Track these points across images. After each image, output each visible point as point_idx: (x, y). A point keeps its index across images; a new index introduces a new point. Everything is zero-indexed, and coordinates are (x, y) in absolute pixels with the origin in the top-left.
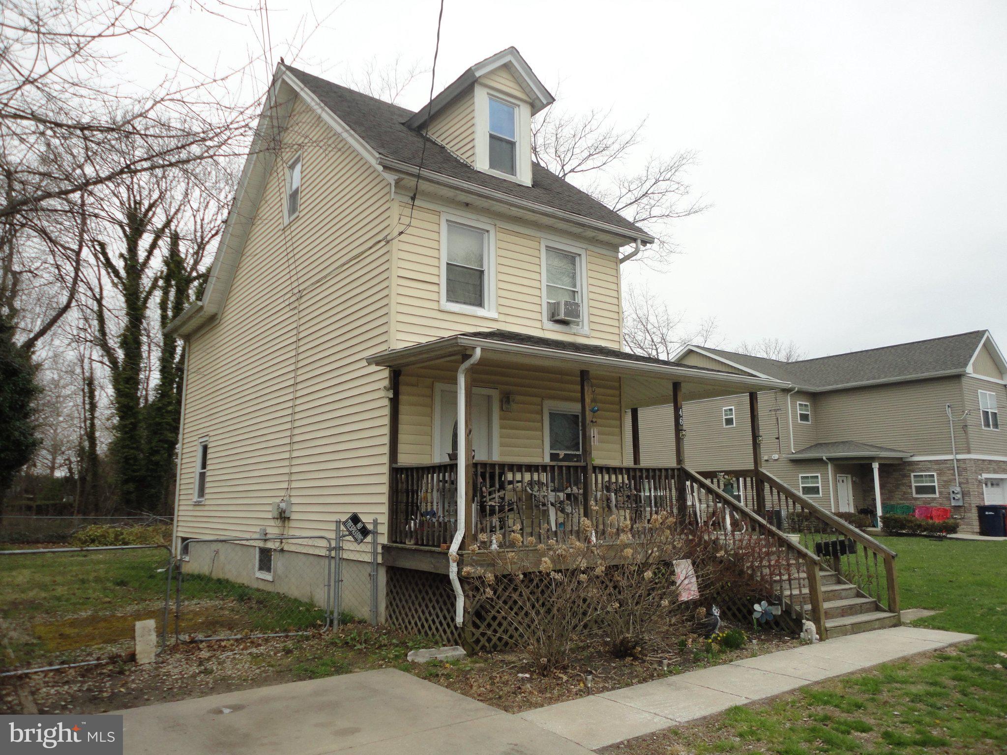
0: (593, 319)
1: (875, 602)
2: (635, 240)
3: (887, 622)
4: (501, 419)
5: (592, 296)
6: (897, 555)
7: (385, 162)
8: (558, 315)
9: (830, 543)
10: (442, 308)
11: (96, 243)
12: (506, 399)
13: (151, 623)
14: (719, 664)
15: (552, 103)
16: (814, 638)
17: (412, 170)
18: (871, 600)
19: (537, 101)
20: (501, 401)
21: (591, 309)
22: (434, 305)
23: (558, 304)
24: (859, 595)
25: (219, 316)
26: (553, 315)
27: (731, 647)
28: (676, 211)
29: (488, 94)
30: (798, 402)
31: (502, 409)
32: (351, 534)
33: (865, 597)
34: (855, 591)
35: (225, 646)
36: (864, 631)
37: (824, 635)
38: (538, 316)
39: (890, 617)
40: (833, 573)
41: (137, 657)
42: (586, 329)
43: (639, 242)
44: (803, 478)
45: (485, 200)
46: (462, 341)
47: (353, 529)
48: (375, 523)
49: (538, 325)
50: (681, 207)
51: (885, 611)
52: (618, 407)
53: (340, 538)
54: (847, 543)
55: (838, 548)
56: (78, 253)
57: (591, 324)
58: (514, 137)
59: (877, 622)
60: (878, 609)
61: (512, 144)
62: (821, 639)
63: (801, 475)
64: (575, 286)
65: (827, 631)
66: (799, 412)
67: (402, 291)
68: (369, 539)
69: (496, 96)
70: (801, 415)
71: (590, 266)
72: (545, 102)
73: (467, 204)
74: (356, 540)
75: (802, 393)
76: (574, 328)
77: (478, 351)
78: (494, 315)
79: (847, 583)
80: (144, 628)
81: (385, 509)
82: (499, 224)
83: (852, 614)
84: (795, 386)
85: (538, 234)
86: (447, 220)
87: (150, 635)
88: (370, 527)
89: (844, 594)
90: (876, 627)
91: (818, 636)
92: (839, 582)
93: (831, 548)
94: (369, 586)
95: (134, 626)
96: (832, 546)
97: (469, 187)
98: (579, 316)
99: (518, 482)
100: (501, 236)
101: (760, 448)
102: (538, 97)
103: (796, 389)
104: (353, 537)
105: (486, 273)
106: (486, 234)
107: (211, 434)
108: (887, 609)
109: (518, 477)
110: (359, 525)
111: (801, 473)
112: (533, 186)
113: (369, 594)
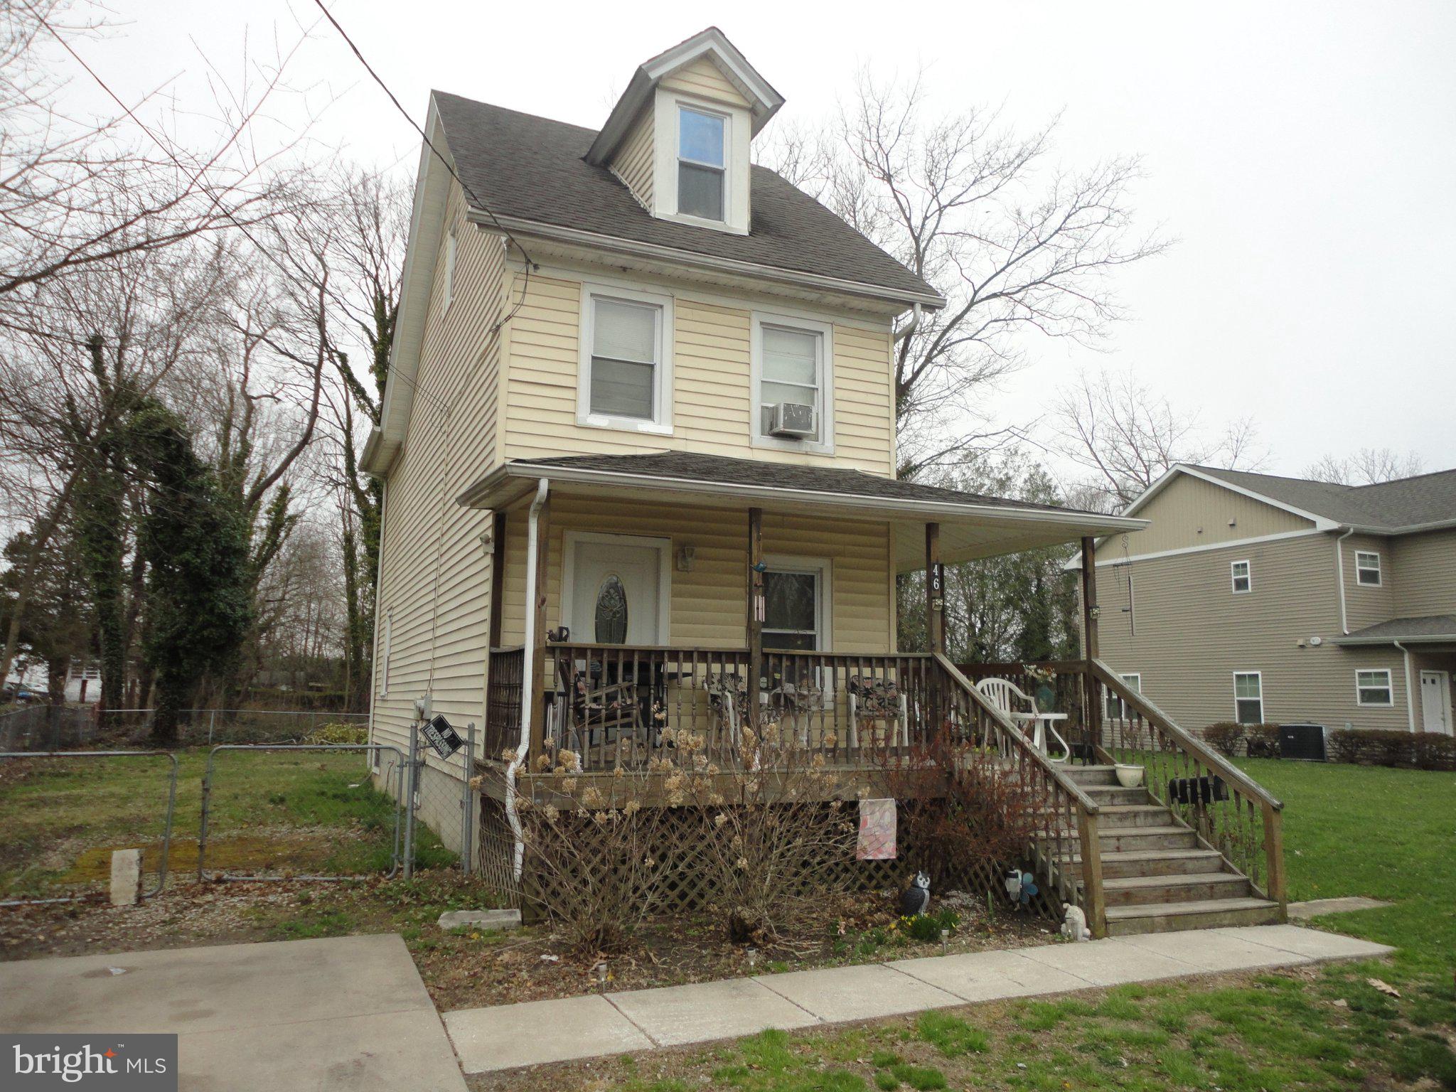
0: (841, 429)
1: (1247, 881)
2: (911, 305)
3: (1254, 915)
4: (674, 582)
5: (839, 394)
6: (1282, 806)
7: (481, 218)
8: (777, 426)
9: (1188, 781)
10: (581, 423)
11: (334, 354)
12: (683, 553)
13: (134, 854)
14: (870, 962)
15: (780, 106)
16: (1080, 934)
17: (521, 225)
18: (1244, 877)
19: (758, 105)
20: (675, 556)
21: (838, 414)
22: (568, 419)
23: (775, 409)
24: (1223, 869)
25: (403, 446)
26: (771, 427)
27: (921, 938)
28: (1119, 254)
29: (677, 102)
30: (1357, 552)
31: (675, 568)
32: (433, 744)
33: (1234, 873)
34: (1217, 862)
35: (248, 890)
36: (1196, 928)
37: (1100, 928)
38: (744, 429)
39: (1260, 908)
40: (1190, 829)
41: (113, 896)
42: (828, 445)
43: (918, 307)
44: (1362, 675)
45: (645, 260)
46: (514, 470)
47: (437, 737)
48: (471, 730)
49: (744, 441)
50: (1127, 247)
51: (1261, 897)
52: (884, 563)
53: (416, 747)
54: (1211, 782)
55: (1199, 790)
56: (318, 369)
57: (837, 436)
58: (722, 165)
59: (1229, 915)
60: (1250, 892)
61: (720, 174)
62: (1094, 937)
63: (1358, 671)
64: (814, 382)
65: (1107, 923)
66: (1358, 568)
67: (514, 400)
68: (462, 750)
69: (692, 104)
70: (1362, 572)
71: (839, 349)
72: (769, 105)
73: (624, 269)
74: (440, 753)
75: (1361, 537)
76: (807, 445)
77: (544, 485)
78: (667, 429)
79: (1209, 849)
80: (123, 860)
81: (482, 711)
82: (680, 294)
83: (1189, 899)
84: (1347, 525)
85: (748, 305)
86: (592, 295)
87: (130, 869)
88: (463, 735)
89: (1190, 865)
90: (1226, 922)
91: (1088, 932)
92: (1197, 845)
93: (1189, 790)
94: (459, 817)
95: (110, 857)
96: (1191, 788)
97: (615, 243)
98: (809, 426)
99: (686, 675)
100: (682, 311)
101: (1096, 626)
102: (758, 100)
103: (1352, 530)
104: (437, 748)
105: (657, 369)
106: (660, 310)
107: (394, 605)
108: (1264, 892)
109: (687, 667)
110: (447, 733)
111: (1360, 667)
112: (751, 234)
113: (459, 828)
